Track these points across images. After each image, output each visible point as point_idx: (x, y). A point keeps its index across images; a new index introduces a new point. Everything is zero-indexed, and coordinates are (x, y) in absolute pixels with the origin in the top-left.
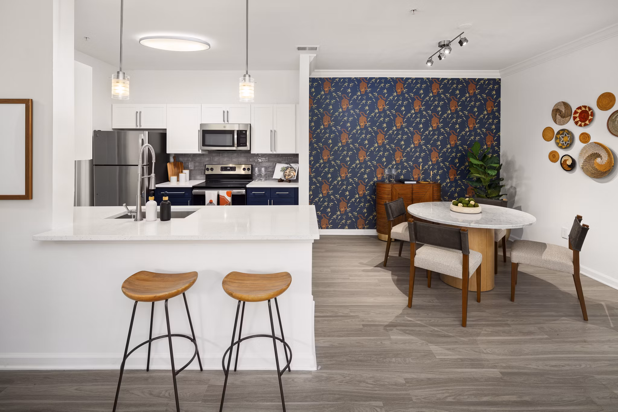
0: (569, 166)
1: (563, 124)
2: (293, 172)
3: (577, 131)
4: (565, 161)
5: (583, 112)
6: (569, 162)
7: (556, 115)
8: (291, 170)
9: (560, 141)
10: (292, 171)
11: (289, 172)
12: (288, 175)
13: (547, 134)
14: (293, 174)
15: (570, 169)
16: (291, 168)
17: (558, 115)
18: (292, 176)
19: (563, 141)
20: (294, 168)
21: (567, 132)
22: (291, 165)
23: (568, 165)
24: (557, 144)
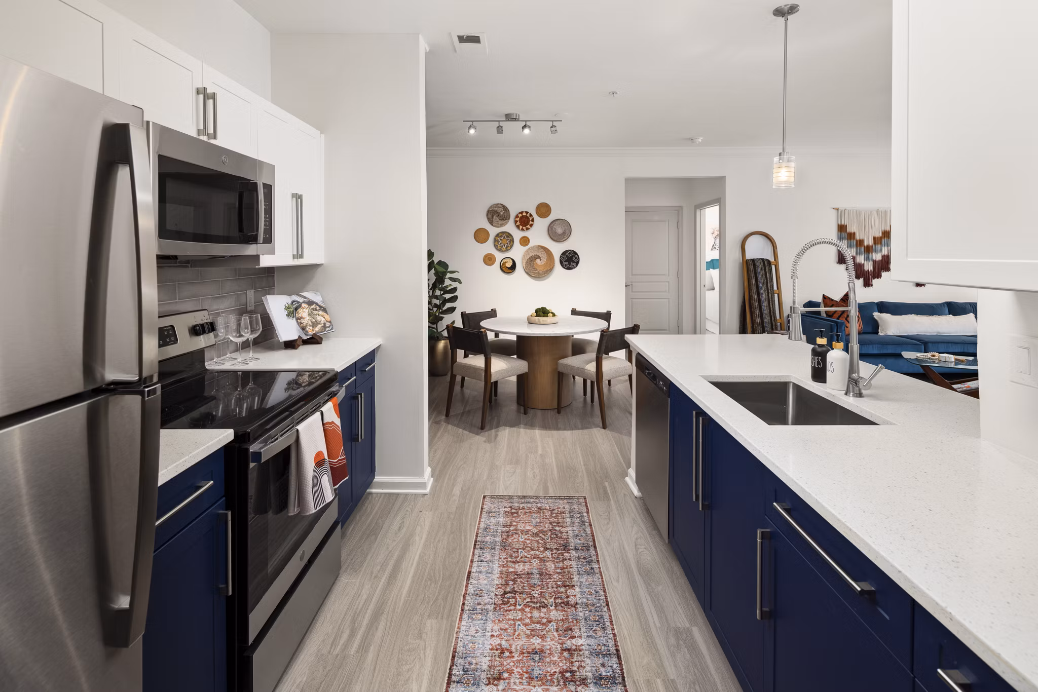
0: (509, 268)
1: (502, 225)
2: (321, 313)
3: (517, 235)
4: (505, 263)
5: (523, 217)
6: (509, 265)
7: (493, 216)
8: (313, 309)
9: (498, 243)
10: (316, 312)
11: (309, 315)
12: (310, 323)
13: (480, 236)
14: (323, 319)
15: (511, 271)
16: (310, 303)
17: (495, 216)
18: (324, 324)
19: (501, 244)
20: (317, 304)
21: (508, 235)
22: (305, 297)
23: (507, 267)
24: (496, 247)
